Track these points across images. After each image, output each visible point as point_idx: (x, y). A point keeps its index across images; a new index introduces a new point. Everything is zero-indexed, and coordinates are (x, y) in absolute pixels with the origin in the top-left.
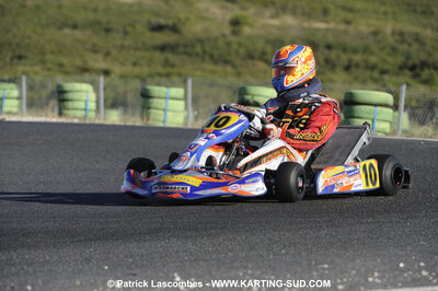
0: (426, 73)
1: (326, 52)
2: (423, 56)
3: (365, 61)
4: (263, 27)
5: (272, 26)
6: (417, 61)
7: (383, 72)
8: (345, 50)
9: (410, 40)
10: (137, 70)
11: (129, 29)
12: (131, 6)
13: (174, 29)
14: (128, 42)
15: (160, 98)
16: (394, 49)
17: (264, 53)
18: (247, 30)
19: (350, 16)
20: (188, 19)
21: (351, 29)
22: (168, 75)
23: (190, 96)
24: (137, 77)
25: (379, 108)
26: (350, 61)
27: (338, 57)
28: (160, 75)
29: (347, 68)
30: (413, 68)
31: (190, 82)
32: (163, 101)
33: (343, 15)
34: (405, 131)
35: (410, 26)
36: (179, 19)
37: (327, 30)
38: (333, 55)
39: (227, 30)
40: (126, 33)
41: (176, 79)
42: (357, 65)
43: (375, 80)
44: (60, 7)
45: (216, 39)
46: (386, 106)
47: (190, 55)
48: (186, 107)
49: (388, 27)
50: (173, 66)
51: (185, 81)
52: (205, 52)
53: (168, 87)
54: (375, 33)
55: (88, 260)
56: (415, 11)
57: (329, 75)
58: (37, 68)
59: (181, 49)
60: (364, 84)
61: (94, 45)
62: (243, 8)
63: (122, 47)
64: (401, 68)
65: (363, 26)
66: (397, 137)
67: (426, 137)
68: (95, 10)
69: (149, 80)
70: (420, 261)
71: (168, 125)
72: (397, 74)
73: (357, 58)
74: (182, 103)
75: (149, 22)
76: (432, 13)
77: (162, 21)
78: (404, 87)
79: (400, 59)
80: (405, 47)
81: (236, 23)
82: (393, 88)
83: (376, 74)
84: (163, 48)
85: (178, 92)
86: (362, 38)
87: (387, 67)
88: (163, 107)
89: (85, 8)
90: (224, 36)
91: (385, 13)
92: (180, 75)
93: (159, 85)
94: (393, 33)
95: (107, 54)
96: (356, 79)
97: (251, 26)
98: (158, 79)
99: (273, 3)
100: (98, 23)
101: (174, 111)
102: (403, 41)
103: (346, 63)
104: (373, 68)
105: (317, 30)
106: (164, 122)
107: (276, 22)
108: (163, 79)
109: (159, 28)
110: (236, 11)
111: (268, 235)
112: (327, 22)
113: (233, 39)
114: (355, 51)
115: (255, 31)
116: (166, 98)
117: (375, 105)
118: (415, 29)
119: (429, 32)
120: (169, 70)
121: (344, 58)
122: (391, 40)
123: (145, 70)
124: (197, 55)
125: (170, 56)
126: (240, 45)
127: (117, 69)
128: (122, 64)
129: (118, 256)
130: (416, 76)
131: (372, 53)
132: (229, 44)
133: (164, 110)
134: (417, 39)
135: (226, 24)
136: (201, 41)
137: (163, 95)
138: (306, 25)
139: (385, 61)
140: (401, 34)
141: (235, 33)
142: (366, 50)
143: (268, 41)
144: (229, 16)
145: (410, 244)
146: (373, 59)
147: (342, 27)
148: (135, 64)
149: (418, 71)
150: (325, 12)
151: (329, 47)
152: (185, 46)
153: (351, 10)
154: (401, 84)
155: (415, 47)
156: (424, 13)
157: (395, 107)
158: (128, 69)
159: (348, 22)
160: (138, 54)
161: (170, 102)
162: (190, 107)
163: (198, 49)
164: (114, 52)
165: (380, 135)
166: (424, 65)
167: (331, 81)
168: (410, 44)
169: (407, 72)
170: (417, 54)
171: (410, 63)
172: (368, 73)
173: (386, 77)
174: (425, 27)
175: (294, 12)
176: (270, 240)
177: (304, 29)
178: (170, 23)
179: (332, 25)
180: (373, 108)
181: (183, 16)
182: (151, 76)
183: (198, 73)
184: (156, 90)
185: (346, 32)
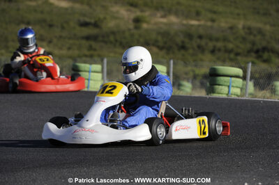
0: (266, 55)
1: (198, 40)
2: (264, 44)
3: (225, 47)
4: (156, 24)
5: (162, 23)
6: (260, 47)
7: (237, 54)
8: (211, 39)
9: (255, 32)
10: (70, 53)
11: (65, 25)
12: (66, 9)
13: (96, 25)
14: (64, 34)
15: (85, 71)
16: (244, 39)
17: (157, 41)
18: (145, 26)
19: (214, 16)
20: (105, 18)
21: (215, 25)
22: (91, 56)
23: (105, 70)
24: (70, 57)
25: (233, 79)
26: (215, 47)
27: (207, 44)
28: (86, 56)
29: (213, 52)
30: (257, 52)
31: (105, 61)
32: (87, 73)
33: (210, 15)
34: (251, 94)
35: (255, 23)
36: (99, 19)
37: (199, 26)
38: (203, 43)
39: (131, 26)
40: (63, 28)
41: (96, 58)
42: (219, 50)
43: (231, 60)
44: (18, 10)
45: (124, 32)
46: (237, 77)
47: (105, 42)
48: (103, 78)
49: (240, 24)
50: (95, 50)
51: (102, 60)
52: (116, 41)
53: (91, 64)
54: (231, 28)
55: (34, 181)
56: (258, 13)
57: (200, 56)
58: (3, 51)
59: (101, 39)
60: (224, 62)
61: (41, 36)
62: (142, 11)
63: (61, 37)
64: (249, 52)
65: (223, 23)
66: (245, 98)
67: (264, 98)
68: (42, 12)
69: (78, 59)
70: (258, 182)
71: (90, 89)
72: (246, 56)
73: (219, 44)
74: (100, 75)
75: (79, 21)
76: (270, 15)
77: (88, 20)
78: (250, 64)
79: (249, 46)
80: (252, 37)
81: (137, 21)
82: (243, 65)
83: (232, 56)
84: (88, 38)
85: (97, 67)
86: (223, 31)
87: (240, 51)
88: (87, 78)
89: (35, 11)
90: (129, 30)
91: (238, 15)
92: (99, 56)
93: (85, 62)
94: (244, 28)
95: (50, 42)
96: (218, 59)
97: (148, 22)
98: (84, 59)
99: (162, 8)
100: (44, 21)
101: (94, 80)
102: (251, 33)
103: (211, 48)
104: (230, 51)
105: (192, 26)
106: (88, 87)
107: (164, 20)
108: (88, 59)
109: (85, 24)
110: (137, 13)
111: (156, 164)
112: (198, 20)
113: (135, 31)
114: (217, 40)
115: (150, 27)
116: (89, 72)
117: (231, 76)
118: (259, 25)
119: (268, 27)
120: (92, 52)
121: (211, 45)
122: (242, 32)
123: (76, 52)
124: (111, 42)
125: (93, 44)
126: (140, 36)
127: (56, 52)
128: (61, 49)
129: (55, 178)
130: (259, 57)
131: (229, 41)
132: (132, 35)
133: (88, 80)
134: (260, 32)
135: (131, 22)
136: (113, 33)
137: (87, 69)
138: (185, 22)
139: (238, 47)
140: (249, 28)
141: (136, 28)
142: (225, 39)
143: (159, 33)
144: (132, 16)
145: (252, 170)
146: (230, 46)
147: (209, 24)
148: (69, 49)
149: (260, 53)
150: (198, 14)
151: (200, 37)
152: (103, 36)
153: (215, 12)
154: (248, 63)
155: (259, 37)
156: (265, 14)
157: (244, 78)
158: (64, 52)
159: (213, 21)
160: (71, 42)
161: (92, 74)
162: (105, 78)
163: (112, 38)
164: (55, 41)
165: (233, 97)
166: (265, 49)
167: (202, 60)
168: (255, 36)
169: (253, 54)
170: (260, 42)
171: (255, 48)
172: (226, 55)
173: (239, 58)
174: (265, 24)
175: (176, 14)
176: (157, 167)
177: (183, 25)
178: (93, 21)
179: (202, 23)
180: (229, 78)
181: (102, 16)
182: (80, 57)
183: (112, 55)
184: (83, 66)
185: (212, 27)
